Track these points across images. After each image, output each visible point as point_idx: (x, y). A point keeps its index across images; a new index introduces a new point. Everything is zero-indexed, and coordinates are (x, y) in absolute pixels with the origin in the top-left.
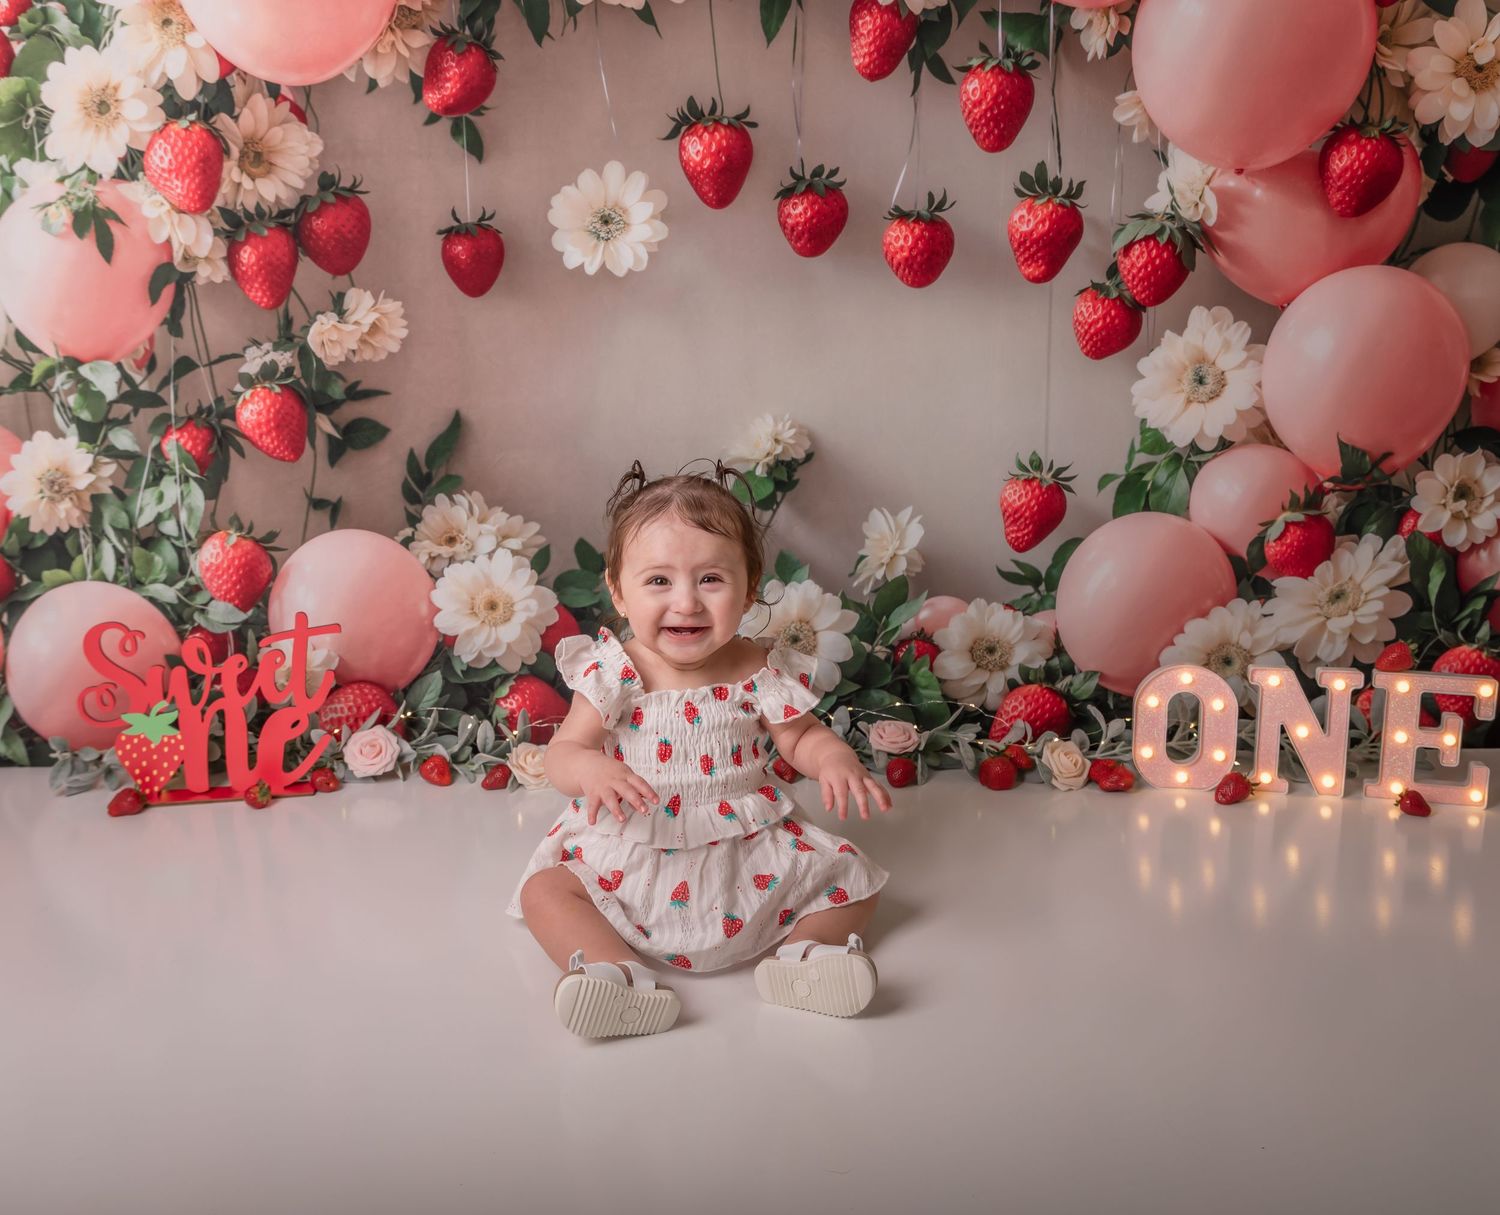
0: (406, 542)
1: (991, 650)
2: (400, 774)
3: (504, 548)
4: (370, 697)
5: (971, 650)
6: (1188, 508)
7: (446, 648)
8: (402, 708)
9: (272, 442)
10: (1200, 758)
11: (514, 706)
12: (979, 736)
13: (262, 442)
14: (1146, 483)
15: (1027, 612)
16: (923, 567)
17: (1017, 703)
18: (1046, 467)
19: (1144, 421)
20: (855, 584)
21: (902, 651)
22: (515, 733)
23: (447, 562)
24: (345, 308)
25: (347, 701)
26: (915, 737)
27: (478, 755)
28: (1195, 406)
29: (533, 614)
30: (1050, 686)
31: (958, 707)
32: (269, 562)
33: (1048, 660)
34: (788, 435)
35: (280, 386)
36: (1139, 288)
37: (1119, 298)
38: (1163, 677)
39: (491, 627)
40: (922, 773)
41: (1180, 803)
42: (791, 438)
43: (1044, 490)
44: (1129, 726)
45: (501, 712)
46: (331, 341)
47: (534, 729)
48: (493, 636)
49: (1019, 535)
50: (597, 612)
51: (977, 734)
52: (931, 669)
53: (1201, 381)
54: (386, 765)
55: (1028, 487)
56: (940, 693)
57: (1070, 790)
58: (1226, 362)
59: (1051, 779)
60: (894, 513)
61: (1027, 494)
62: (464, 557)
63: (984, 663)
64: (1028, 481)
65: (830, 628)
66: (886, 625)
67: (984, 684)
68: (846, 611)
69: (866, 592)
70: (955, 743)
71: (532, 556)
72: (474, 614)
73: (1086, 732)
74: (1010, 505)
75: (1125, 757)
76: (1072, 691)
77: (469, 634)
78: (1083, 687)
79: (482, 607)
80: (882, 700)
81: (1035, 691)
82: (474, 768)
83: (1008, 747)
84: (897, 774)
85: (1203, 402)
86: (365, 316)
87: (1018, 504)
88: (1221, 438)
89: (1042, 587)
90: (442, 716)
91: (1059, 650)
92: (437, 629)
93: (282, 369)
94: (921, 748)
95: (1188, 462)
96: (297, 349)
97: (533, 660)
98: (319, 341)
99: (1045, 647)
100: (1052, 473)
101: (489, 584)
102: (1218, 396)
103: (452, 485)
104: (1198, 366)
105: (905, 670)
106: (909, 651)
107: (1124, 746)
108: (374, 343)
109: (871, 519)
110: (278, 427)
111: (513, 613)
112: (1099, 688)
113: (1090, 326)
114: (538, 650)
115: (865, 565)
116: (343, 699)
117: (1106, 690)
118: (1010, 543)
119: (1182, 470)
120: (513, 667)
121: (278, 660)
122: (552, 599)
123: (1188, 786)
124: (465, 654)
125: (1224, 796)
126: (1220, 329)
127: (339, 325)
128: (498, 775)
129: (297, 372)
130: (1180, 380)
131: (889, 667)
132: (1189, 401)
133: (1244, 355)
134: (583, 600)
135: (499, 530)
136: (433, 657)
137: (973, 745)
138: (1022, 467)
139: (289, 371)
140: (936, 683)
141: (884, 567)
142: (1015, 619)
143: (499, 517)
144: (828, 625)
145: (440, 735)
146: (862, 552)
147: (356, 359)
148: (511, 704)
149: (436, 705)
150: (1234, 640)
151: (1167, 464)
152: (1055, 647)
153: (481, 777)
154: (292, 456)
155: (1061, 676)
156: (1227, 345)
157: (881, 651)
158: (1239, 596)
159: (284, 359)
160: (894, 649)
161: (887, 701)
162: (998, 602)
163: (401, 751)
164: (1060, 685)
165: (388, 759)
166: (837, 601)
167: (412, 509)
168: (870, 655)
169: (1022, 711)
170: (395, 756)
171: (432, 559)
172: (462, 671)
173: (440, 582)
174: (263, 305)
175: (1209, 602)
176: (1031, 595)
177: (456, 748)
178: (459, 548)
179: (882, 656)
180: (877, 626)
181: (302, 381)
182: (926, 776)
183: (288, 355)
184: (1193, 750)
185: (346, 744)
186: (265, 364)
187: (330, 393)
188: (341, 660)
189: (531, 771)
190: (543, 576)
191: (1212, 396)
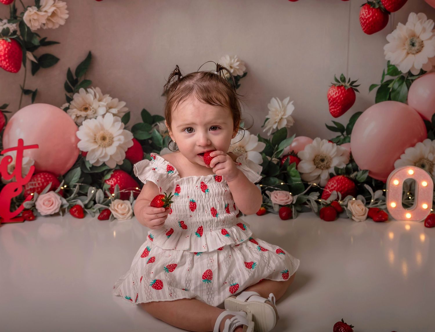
0: (66, 110)
1: (322, 160)
2: (61, 213)
3: (109, 112)
4: (48, 179)
5: (314, 160)
6: (407, 99)
7: (83, 157)
8: (62, 183)
9: (6, 64)
10: (416, 207)
11: (113, 183)
12: (320, 197)
13: (2, 64)
14: (389, 88)
15: (338, 144)
16: (294, 124)
17: (333, 184)
18: (347, 80)
19: (389, 62)
20: (264, 130)
21: (284, 160)
22: (113, 195)
23: (84, 119)
24: (41, 4)
25: (37, 180)
26: (291, 198)
27: (96, 205)
28: (410, 55)
29: (122, 142)
30: (348, 176)
31: (308, 185)
32: (4, 118)
33: (347, 165)
34: (236, 64)
35: (11, 39)
36: (387, 4)
37: (380, 8)
38: (400, 171)
39: (103, 148)
40: (295, 214)
41: (408, 227)
42: (237, 66)
43: (346, 90)
44: (384, 194)
45: (107, 186)
46: (34, 19)
47: (122, 193)
48: (104, 152)
49: (335, 110)
50: (150, 142)
51: (318, 196)
52: (297, 168)
53: (413, 45)
54: (55, 210)
55: (339, 90)
56: (300, 179)
57: (360, 221)
58: (424, 37)
59: (352, 217)
60: (282, 100)
61: (339, 92)
62: (91, 116)
63: (319, 166)
64: (339, 87)
65: (254, 150)
66: (277, 149)
67: (319, 176)
68: (260, 142)
69: (269, 134)
70: (309, 201)
71: (122, 116)
72: (95, 142)
73: (364, 196)
74: (331, 97)
75: (383, 207)
76: (357, 178)
77: (93, 151)
78: (362, 177)
79: (99, 139)
80: (275, 182)
81: (341, 178)
82: (94, 211)
83: (332, 202)
84: (284, 214)
85: (414, 54)
86: (50, 8)
87: (335, 96)
88: (422, 70)
89: (345, 133)
90: (81, 188)
91: (351, 160)
92: (79, 149)
93: (11, 31)
94: (294, 202)
95: (407, 80)
96: (18, 23)
97: (121, 163)
98: (28, 19)
99: (346, 159)
100: (349, 83)
101: (102, 128)
102: (420, 51)
103: (87, 84)
104: (412, 38)
105: (285, 169)
106: (287, 160)
107: (381, 202)
108: (53, 21)
109: (271, 102)
110: (9, 58)
111: (113, 142)
112: (368, 177)
113: (367, 19)
114: (124, 158)
115: (269, 122)
116: (36, 180)
117: (371, 178)
118: (331, 113)
119: (404, 83)
120: (113, 166)
121: (10, 160)
122: (131, 136)
123: (410, 220)
124: (91, 160)
125: (428, 223)
126: (421, 23)
127: (38, 12)
128: (105, 214)
129: (18, 33)
130: (404, 44)
131: (278, 167)
132: (408, 54)
133: (431, 34)
134: (144, 136)
135: (107, 104)
136: (77, 161)
137: (317, 202)
138: (337, 81)
139: (15, 32)
140: (299, 175)
141: (277, 124)
142: (333, 147)
143: (108, 99)
144: (252, 148)
145: (79, 196)
146: (267, 117)
147: (45, 28)
148: (111, 182)
149: (78, 182)
150: (426, 157)
151: (398, 81)
152: (350, 159)
153: (98, 215)
154: (15, 70)
155: (352, 172)
156: (424, 30)
157: (275, 160)
158: (428, 137)
159: (13, 27)
160: (281, 159)
161: (277, 182)
162: (326, 139)
163: (62, 203)
164: (352, 176)
165: (56, 207)
166: (256, 138)
167: (69, 95)
168: (270, 162)
169: (335, 187)
170: (60, 205)
171: (77, 117)
172: (90, 168)
173: (81, 128)
174: (4, 2)
175: (415, 140)
176: (339, 136)
177: (86, 202)
178: (89, 112)
179: (275, 162)
180: (273, 149)
181: (21, 37)
182: (296, 215)
183: (14, 25)
184: (412, 204)
185: (36, 200)
186: (4, 29)
187: (33, 42)
188: (36, 162)
189: (120, 212)
190: (127, 125)
191: (417, 51)
